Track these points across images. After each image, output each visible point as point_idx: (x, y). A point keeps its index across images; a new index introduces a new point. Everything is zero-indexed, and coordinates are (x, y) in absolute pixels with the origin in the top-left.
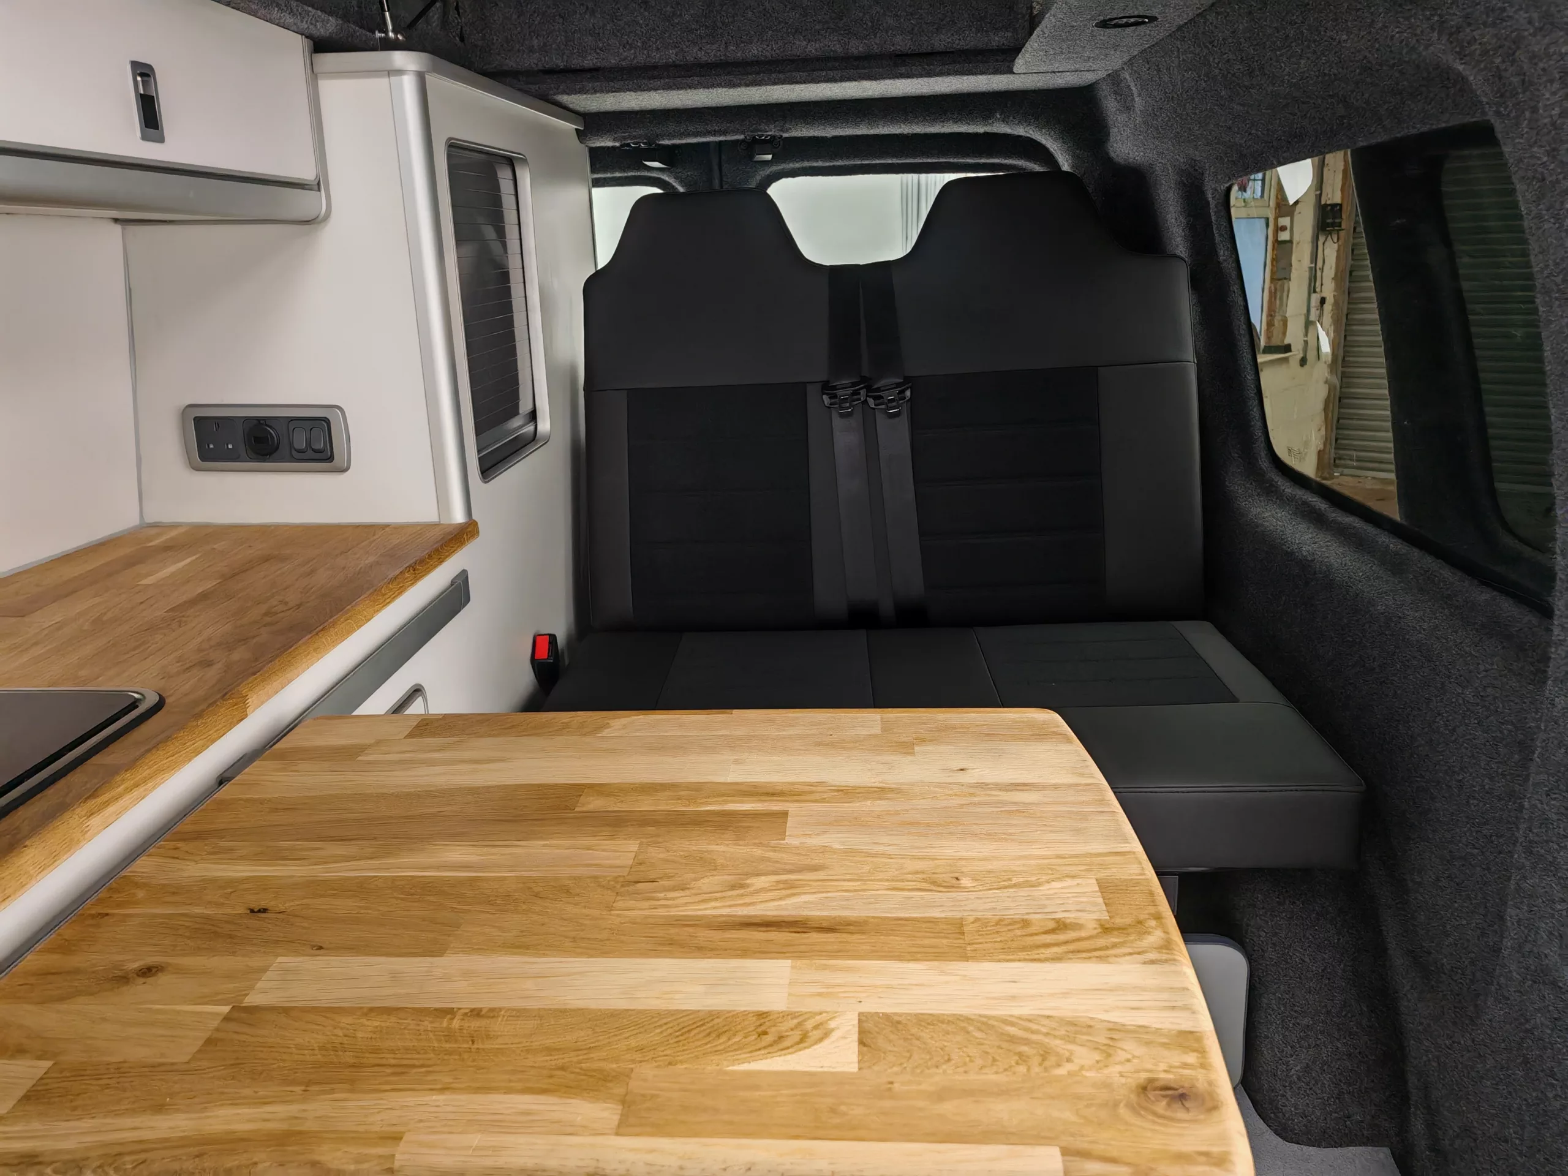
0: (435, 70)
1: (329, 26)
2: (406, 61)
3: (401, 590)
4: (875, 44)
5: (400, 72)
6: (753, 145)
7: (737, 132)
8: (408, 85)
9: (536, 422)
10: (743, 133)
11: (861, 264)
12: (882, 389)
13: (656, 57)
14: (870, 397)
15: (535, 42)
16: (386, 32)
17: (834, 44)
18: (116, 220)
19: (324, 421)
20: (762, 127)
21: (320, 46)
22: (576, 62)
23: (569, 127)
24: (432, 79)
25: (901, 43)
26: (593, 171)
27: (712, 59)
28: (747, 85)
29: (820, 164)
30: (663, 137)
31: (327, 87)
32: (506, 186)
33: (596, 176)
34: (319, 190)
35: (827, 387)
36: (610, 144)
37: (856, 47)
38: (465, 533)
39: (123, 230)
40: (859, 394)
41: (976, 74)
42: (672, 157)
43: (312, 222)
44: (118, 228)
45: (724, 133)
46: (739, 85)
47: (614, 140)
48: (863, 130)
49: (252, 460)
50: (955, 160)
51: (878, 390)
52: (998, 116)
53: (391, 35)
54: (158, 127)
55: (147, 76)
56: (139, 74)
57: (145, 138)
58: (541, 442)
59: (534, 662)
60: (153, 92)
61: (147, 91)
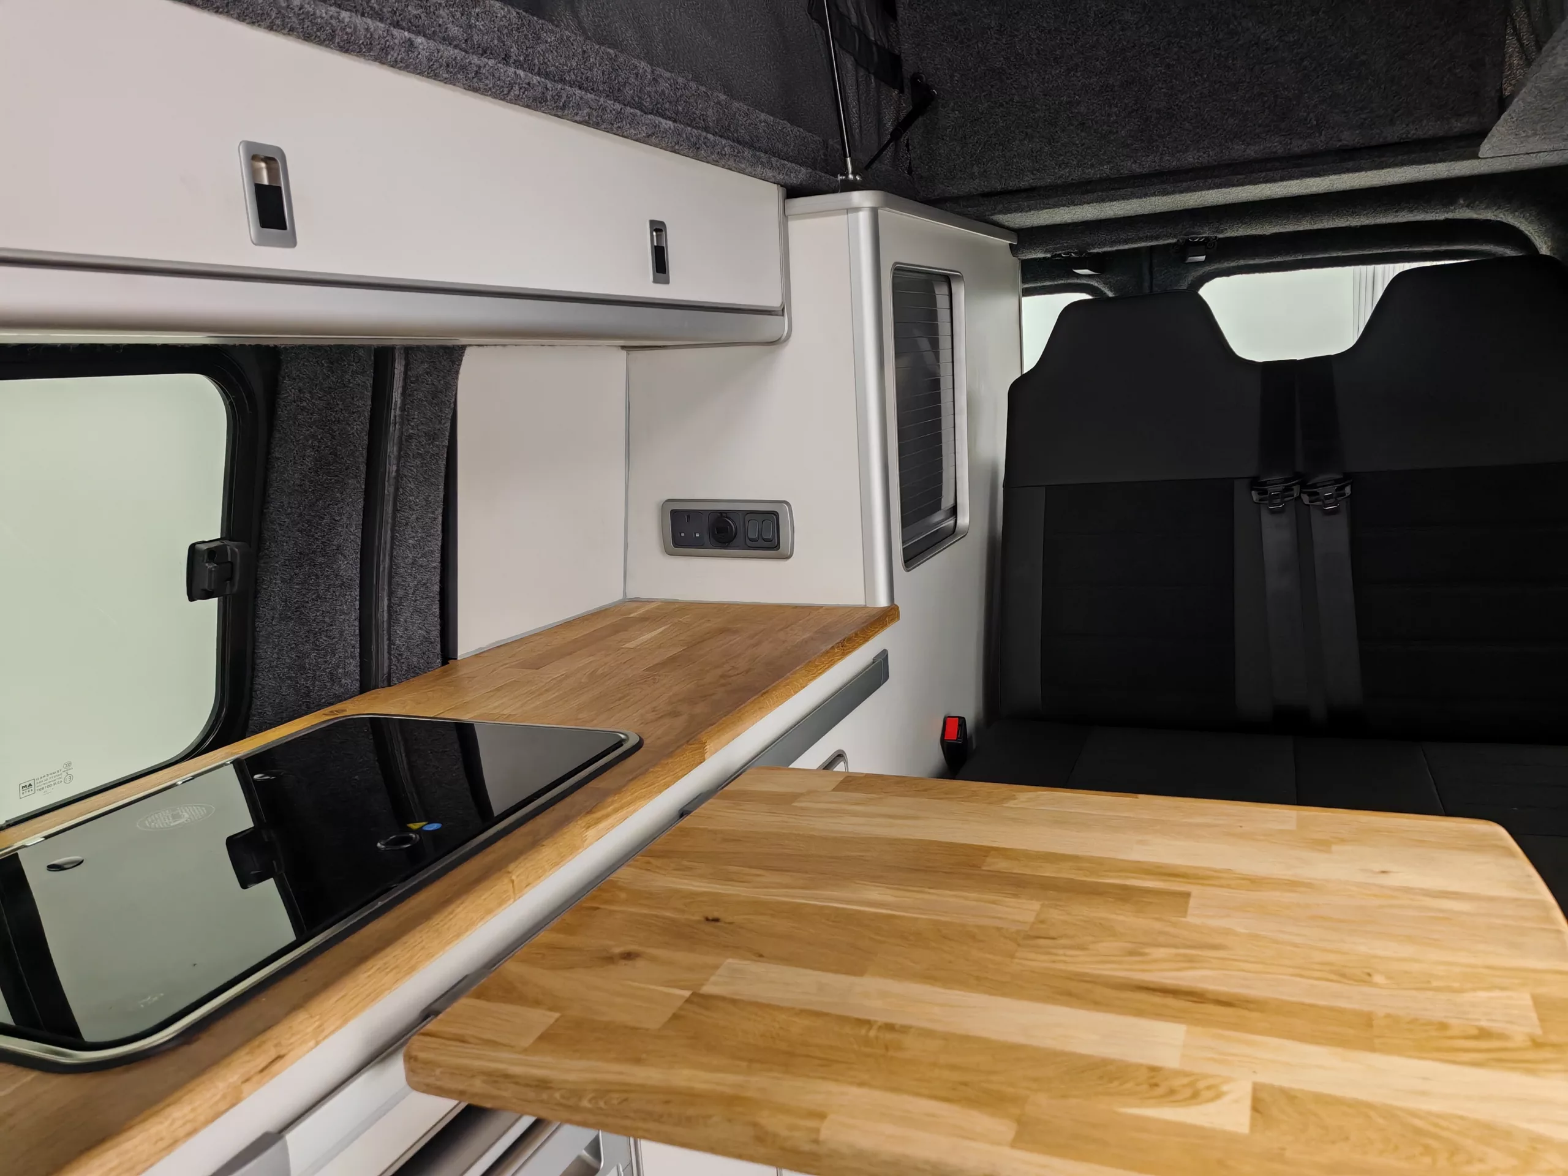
0: (887, 204)
1: (800, 175)
2: (863, 199)
3: (831, 664)
4: (1320, 142)
5: (857, 209)
6: (1186, 248)
7: (1168, 237)
8: (863, 219)
9: (956, 517)
10: (1175, 237)
11: (1298, 359)
12: (1318, 485)
13: (1091, 173)
14: (1304, 493)
15: (976, 169)
16: (847, 175)
17: (1275, 145)
18: (623, 347)
19: (775, 515)
20: (1196, 229)
21: (792, 192)
22: (1013, 184)
23: (1003, 243)
24: (884, 213)
25: (1349, 138)
26: (1024, 280)
27: (1146, 171)
28: (1181, 192)
29: (1257, 261)
30: (1093, 246)
31: (794, 226)
32: (942, 302)
33: (1026, 286)
34: (783, 315)
35: (1255, 483)
36: (1041, 255)
37: (1299, 146)
38: (887, 616)
39: (628, 354)
40: (1292, 490)
41: (1435, 162)
42: (1101, 264)
43: (775, 343)
44: (624, 353)
45: (1157, 238)
46: (1173, 193)
47: (1045, 252)
48: (1305, 225)
49: (715, 547)
50: (1410, 249)
51: (1314, 486)
52: (1462, 202)
53: (851, 177)
54: (665, 272)
55: (660, 231)
56: (654, 230)
57: (655, 281)
58: (961, 535)
59: (943, 743)
60: (664, 244)
61: (659, 243)
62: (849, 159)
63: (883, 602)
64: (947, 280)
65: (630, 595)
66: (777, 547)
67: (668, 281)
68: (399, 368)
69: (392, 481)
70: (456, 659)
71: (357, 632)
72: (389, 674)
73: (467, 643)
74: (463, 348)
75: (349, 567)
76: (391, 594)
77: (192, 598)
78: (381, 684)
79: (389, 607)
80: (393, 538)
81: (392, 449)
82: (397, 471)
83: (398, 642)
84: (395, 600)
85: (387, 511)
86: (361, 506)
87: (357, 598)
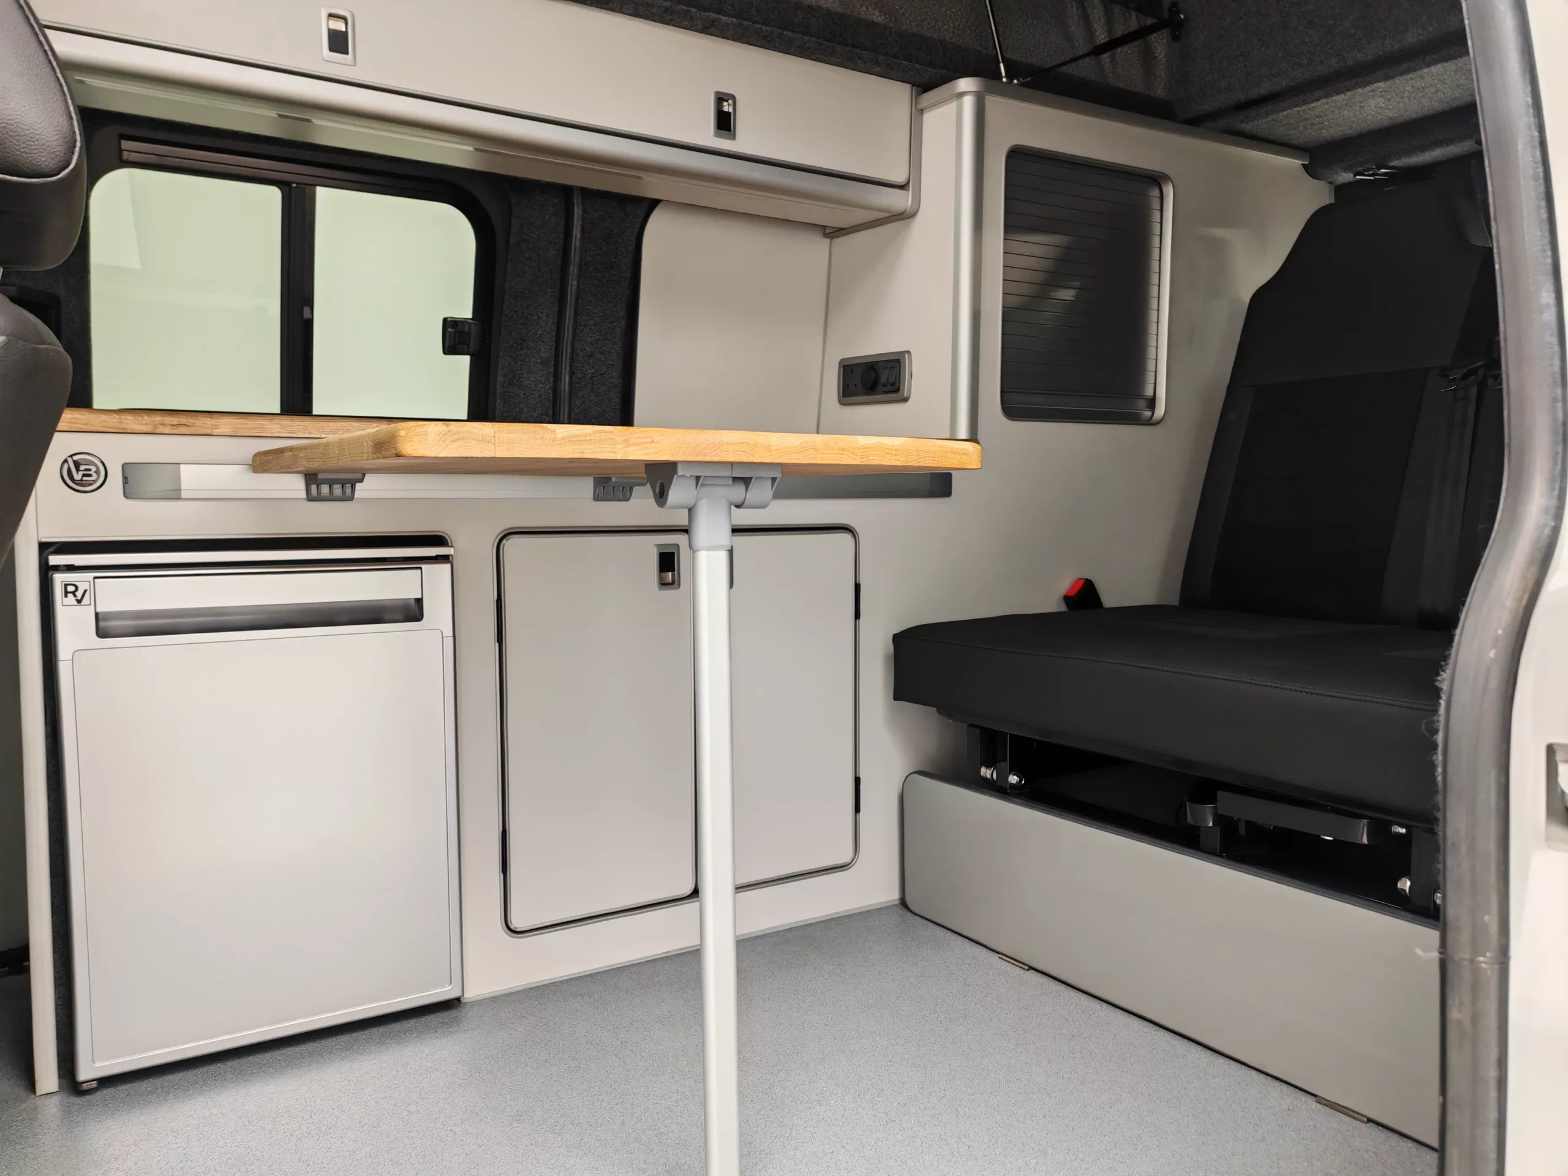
2: (966, 84)
5: (962, 95)
8: (968, 102)
9: (1154, 408)
15: (1223, 84)
16: (1001, 78)
19: (898, 363)
22: (1254, 92)
23: (1294, 163)
31: (926, 118)
32: (1156, 204)
34: (909, 191)
39: (831, 243)
43: (904, 216)
44: (826, 240)
47: (1345, 170)
49: (865, 394)
53: (1004, 80)
54: (730, 130)
55: (727, 101)
56: (721, 98)
57: (717, 135)
58: (1150, 422)
59: (1067, 599)
60: (731, 110)
61: (726, 109)
62: (1002, 66)
64: (1156, 180)
66: (897, 390)
67: (733, 137)
69: (574, 292)
71: (551, 398)
74: (654, 202)
75: (545, 350)
76: (572, 374)
77: (444, 352)
79: (571, 383)
80: (574, 334)
81: (573, 269)
82: (578, 286)
84: (575, 379)
85: (569, 313)
86: (556, 309)
87: (552, 374)
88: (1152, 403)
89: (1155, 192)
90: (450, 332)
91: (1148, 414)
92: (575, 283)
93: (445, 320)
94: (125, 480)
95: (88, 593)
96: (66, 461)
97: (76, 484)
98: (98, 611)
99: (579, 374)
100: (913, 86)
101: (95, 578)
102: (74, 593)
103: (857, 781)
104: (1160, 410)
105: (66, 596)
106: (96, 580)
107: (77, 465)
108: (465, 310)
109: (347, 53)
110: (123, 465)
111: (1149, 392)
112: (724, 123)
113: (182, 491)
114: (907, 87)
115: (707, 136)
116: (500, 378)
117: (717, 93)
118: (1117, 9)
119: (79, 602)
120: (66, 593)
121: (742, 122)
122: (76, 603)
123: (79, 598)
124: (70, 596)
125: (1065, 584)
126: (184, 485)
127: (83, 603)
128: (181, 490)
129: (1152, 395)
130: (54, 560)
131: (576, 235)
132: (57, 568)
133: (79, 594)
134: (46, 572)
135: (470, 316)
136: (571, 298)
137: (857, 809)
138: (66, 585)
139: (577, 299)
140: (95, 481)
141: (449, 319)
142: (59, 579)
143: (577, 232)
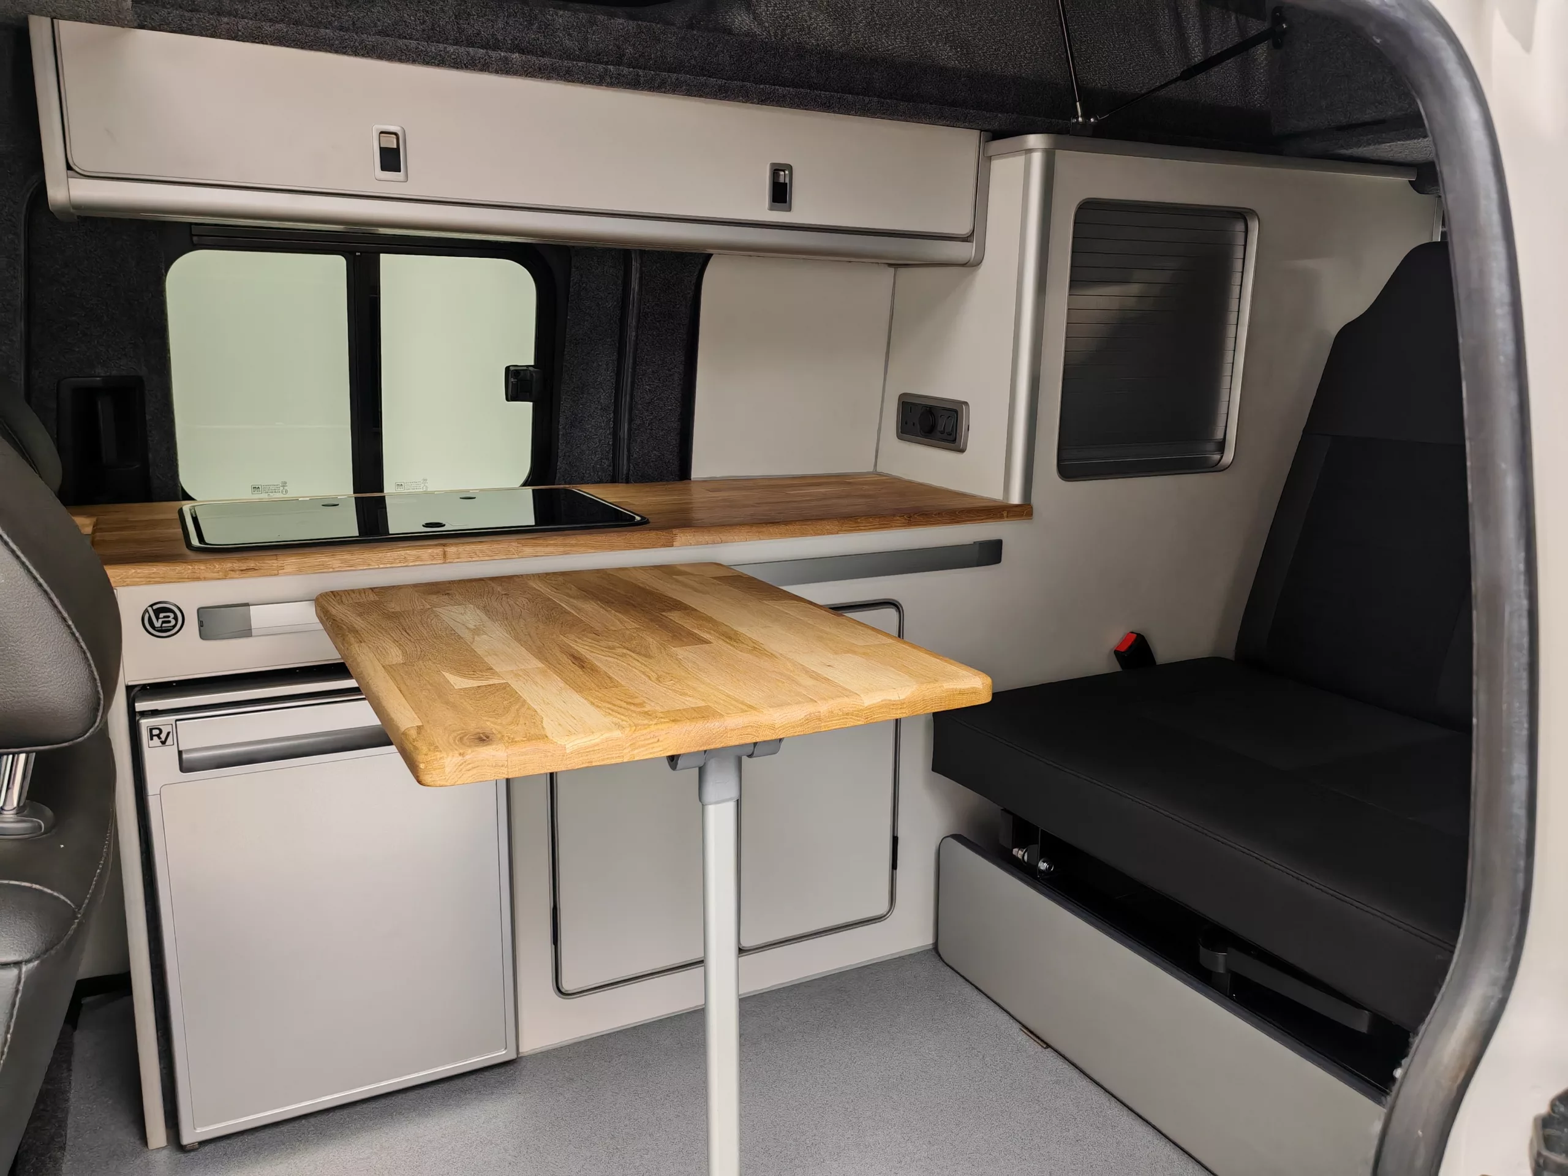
0: (1063, 147)
2: (1035, 141)
5: (1030, 151)
8: (1037, 159)
9: (1223, 453)
16: (1077, 118)
18: (890, 265)
19: (959, 413)
23: (1401, 181)
31: (994, 164)
34: (973, 242)
38: (1024, 511)
39: (893, 270)
43: (968, 265)
49: (922, 436)
53: (1080, 119)
54: (785, 202)
55: (784, 171)
56: (776, 170)
57: (771, 209)
58: (1215, 468)
59: (1117, 653)
60: (787, 181)
61: (782, 180)
62: (1078, 103)
63: (1016, 498)
64: (1242, 215)
65: (879, 470)
66: (954, 440)
67: (789, 209)
68: (635, 265)
69: (632, 343)
70: (690, 479)
71: (611, 443)
72: (628, 474)
73: (699, 470)
74: (710, 255)
75: (605, 397)
76: (631, 421)
77: (507, 400)
78: (620, 481)
79: (630, 430)
80: (633, 383)
81: (632, 321)
82: (637, 336)
83: (635, 456)
84: (634, 426)
85: (629, 362)
86: (615, 357)
87: (612, 419)
88: (1221, 446)
89: (1240, 227)
90: (512, 382)
91: (1217, 457)
92: (634, 334)
93: (507, 369)
94: (201, 624)
95: (171, 735)
96: (146, 611)
97: (155, 630)
98: (180, 749)
99: (638, 422)
100: (981, 131)
101: (177, 720)
102: (158, 736)
103: (895, 840)
104: (1229, 456)
105: (152, 739)
106: (178, 722)
107: (157, 612)
108: (526, 357)
109: (400, 171)
110: (198, 610)
111: (1219, 435)
112: (780, 194)
113: (253, 630)
114: (976, 133)
115: (761, 209)
116: (562, 420)
117: (773, 165)
118: (1215, 13)
119: (164, 743)
120: (152, 737)
121: (799, 194)
122: (160, 744)
123: (163, 739)
124: (155, 738)
125: (1115, 636)
126: (255, 623)
127: (167, 744)
128: (251, 629)
129: (1222, 438)
130: (140, 706)
131: (634, 289)
132: (145, 714)
133: (163, 736)
134: (134, 718)
135: (531, 361)
136: (629, 348)
137: (894, 866)
138: (151, 730)
139: (636, 349)
140: (174, 626)
141: (512, 368)
142: (145, 723)
143: (635, 285)
